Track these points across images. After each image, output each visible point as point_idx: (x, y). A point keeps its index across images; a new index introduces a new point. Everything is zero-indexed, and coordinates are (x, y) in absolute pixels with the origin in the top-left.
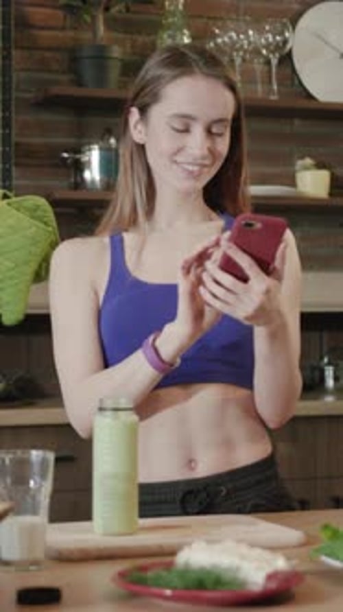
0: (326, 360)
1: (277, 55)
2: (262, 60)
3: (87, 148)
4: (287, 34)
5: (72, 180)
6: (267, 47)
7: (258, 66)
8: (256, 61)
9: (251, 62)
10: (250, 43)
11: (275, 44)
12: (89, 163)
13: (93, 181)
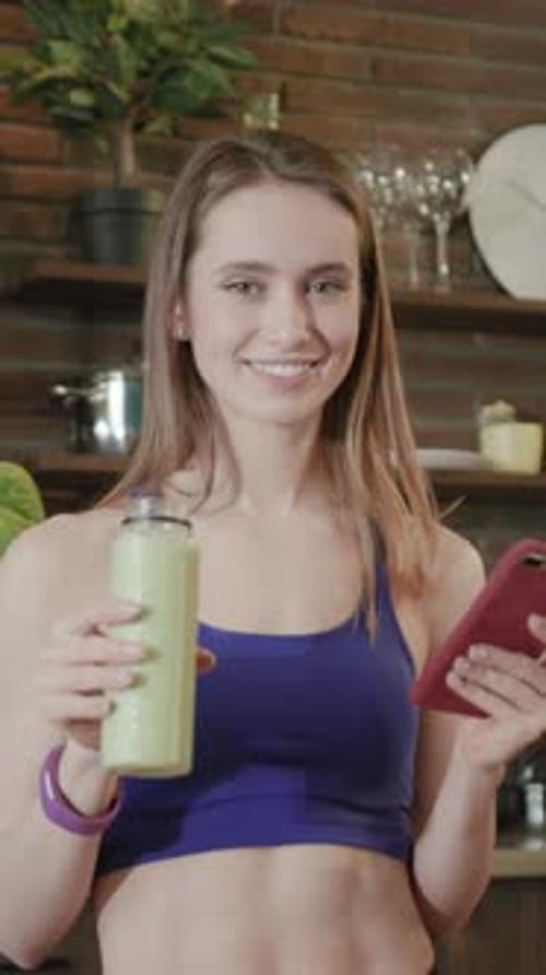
0: (528, 773)
1: (447, 215)
2: (419, 226)
3: (101, 376)
4: (465, 177)
5: (73, 438)
6: (429, 200)
7: (411, 237)
8: (407, 227)
9: (399, 228)
10: (396, 194)
11: (442, 197)
12: (104, 404)
13: (112, 440)
